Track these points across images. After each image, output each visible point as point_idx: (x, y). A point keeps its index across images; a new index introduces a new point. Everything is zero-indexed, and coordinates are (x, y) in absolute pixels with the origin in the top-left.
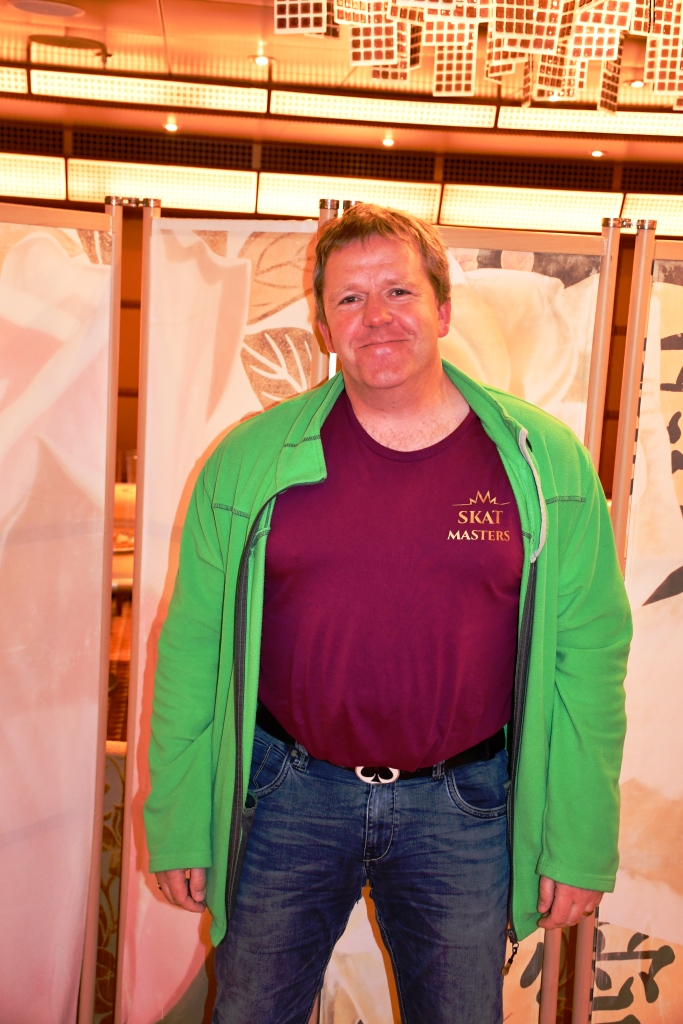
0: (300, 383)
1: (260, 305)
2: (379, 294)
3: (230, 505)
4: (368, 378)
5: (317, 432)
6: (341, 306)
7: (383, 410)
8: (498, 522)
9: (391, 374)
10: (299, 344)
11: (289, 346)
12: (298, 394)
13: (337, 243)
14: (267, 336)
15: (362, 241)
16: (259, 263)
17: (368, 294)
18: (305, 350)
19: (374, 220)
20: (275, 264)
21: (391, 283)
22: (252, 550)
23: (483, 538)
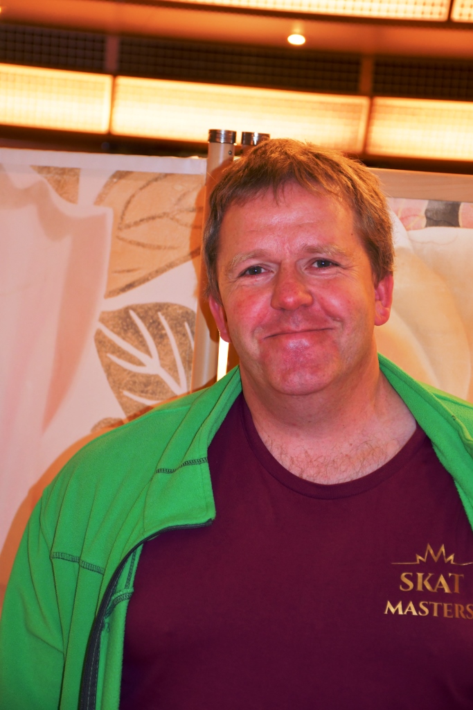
0: (177, 380)
1: (123, 271)
2: (295, 265)
3: (76, 554)
4: (277, 379)
5: (203, 453)
6: (242, 279)
7: (294, 425)
8: (457, 590)
9: (308, 376)
10: (176, 325)
11: (163, 328)
12: (176, 397)
13: (240, 192)
14: (132, 314)
15: (275, 192)
16: (123, 214)
17: (279, 264)
18: (185, 335)
19: (291, 164)
20: (145, 216)
21: (312, 250)
22: (107, 620)
23: (435, 614)
